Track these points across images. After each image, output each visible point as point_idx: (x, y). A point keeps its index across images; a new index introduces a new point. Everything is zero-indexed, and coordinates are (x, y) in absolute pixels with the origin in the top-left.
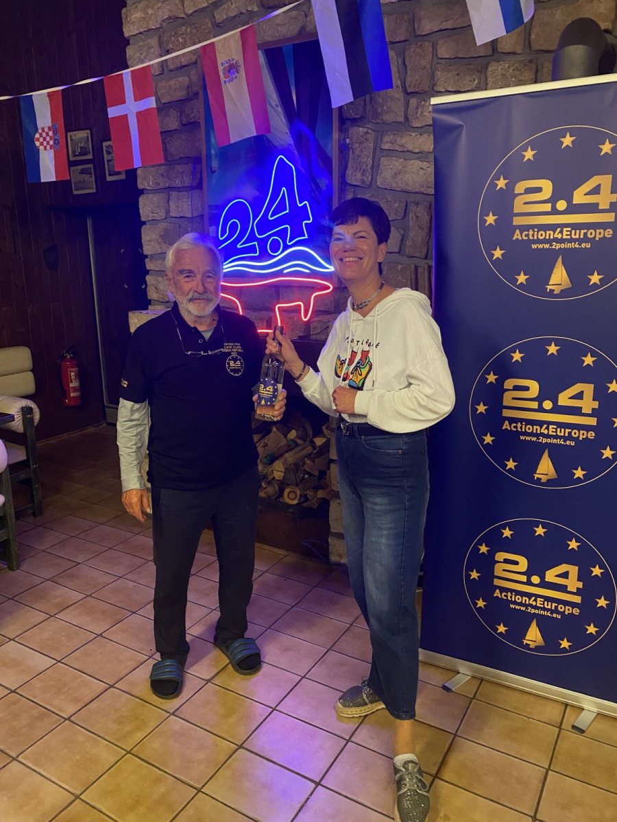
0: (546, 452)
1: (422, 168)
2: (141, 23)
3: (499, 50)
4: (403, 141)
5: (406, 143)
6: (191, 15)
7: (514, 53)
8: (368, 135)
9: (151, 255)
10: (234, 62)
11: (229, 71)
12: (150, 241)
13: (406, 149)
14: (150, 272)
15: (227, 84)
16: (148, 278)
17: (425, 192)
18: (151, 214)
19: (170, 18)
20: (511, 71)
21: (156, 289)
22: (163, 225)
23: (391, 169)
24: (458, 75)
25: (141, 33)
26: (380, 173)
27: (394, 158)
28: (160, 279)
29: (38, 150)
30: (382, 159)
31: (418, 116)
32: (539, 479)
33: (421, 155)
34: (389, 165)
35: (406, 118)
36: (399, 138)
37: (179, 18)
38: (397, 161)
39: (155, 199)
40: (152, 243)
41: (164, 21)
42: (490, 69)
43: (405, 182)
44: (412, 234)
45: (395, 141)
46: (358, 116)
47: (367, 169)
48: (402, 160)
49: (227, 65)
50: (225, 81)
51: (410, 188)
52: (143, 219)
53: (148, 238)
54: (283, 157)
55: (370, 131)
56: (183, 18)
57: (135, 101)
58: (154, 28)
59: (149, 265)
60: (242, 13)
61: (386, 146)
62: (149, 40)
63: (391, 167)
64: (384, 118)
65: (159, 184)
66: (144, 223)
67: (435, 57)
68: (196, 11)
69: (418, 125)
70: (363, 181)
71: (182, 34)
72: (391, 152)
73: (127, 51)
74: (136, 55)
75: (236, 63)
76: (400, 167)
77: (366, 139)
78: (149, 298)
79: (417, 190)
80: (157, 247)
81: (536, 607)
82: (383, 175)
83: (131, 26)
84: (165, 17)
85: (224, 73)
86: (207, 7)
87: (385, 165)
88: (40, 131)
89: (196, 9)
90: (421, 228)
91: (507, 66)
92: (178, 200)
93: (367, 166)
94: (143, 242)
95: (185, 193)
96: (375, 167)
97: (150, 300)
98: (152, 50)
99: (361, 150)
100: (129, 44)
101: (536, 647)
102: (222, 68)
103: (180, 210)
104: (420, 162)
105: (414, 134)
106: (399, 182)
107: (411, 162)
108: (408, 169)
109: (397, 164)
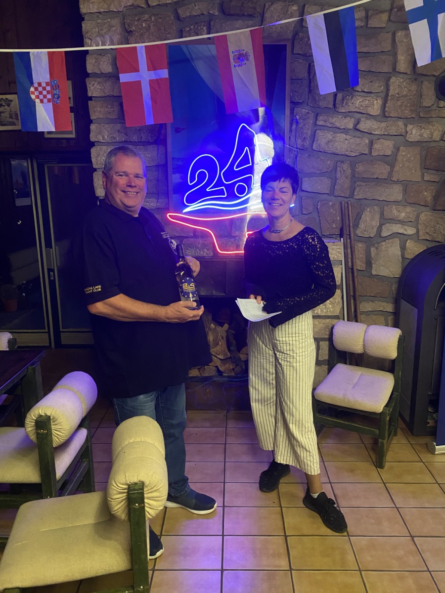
1: (346, 139)
3: (397, 70)
7: (406, 74)
10: (244, 52)
11: (239, 58)
13: (335, 126)
15: (237, 67)
20: (405, 84)
23: (324, 138)
24: (371, 82)
26: (317, 140)
27: (327, 132)
30: (318, 131)
31: (344, 105)
35: (334, 105)
36: (331, 118)
42: (391, 80)
44: (339, 182)
45: (328, 120)
46: (301, 101)
47: (307, 138)
48: (331, 133)
50: (235, 65)
51: (338, 152)
52: (94, 166)
54: (246, 125)
55: (310, 112)
57: (148, 70)
60: (202, 14)
61: (320, 123)
62: (109, 20)
64: (320, 104)
65: (115, 138)
66: (95, 170)
68: (159, 5)
69: (343, 111)
71: (145, 20)
72: (324, 127)
73: (83, 25)
75: (246, 52)
76: (331, 138)
77: (308, 117)
79: (343, 153)
82: (319, 142)
84: (128, 4)
85: (234, 59)
87: (320, 136)
91: (402, 80)
93: (307, 135)
94: (95, 185)
98: (114, 28)
99: (304, 125)
100: (83, 19)
102: (233, 55)
104: (344, 135)
105: (340, 117)
106: (331, 147)
107: (339, 135)
108: (337, 139)
109: (329, 135)
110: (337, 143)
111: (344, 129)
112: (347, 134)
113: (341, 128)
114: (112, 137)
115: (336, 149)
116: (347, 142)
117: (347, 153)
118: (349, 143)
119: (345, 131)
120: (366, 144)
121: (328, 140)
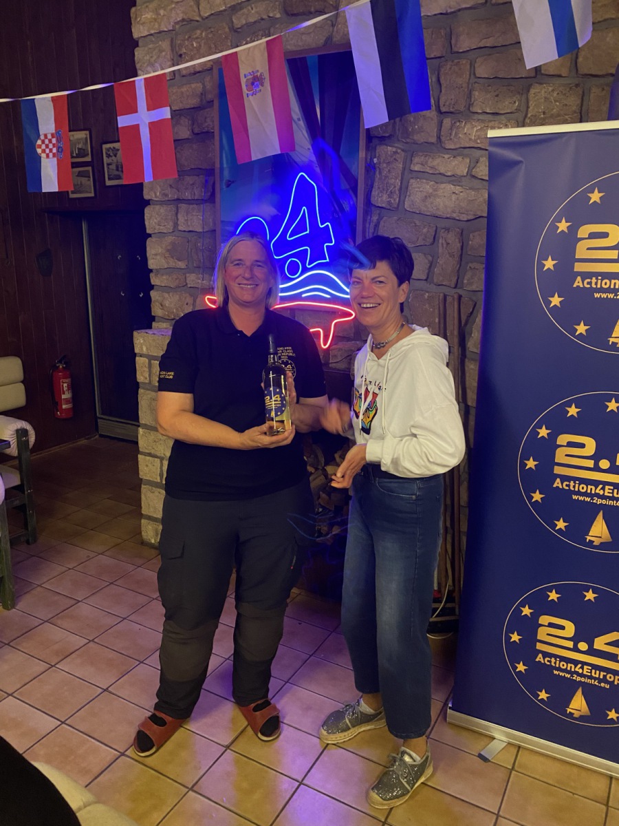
0: (601, 514)
1: (454, 193)
2: (152, 24)
3: (543, 72)
4: (435, 163)
5: (438, 164)
6: (207, 18)
7: (560, 76)
8: (397, 155)
9: (156, 269)
10: (259, 74)
11: (253, 84)
12: (156, 255)
13: (438, 172)
14: (155, 287)
15: (250, 97)
16: (153, 294)
17: (457, 218)
18: (157, 227)
19: (183, 20)
20: (555, 95)
21: (162, 305)
22: (170, 239)
23: (421, 191)
24: (497, 96)
25: (151, 35)
26: (409, 196)
27: (424, 181)
28: (166, 295)
29: (40, 157)
30: (412, 181)
31: (452, 137)
32: (591, 542)
33: (454, 178)
34: (419, 188)
35: (439, 138)
36: (431, 160)
37: (193, 20)
38: (428, 185)
39: (162, 210)
40: (158, 257)
41: (177, 23)
42: (532, 91)
43: (436, 206)
44: (441, 261)
45: (427, 163)
46: (387, 135)
47: (395, 192)
49: (250, 77)
50: (247, 94)
51: (440, 213)
52: (148, 231)
53: (153, 252)
54: (304, 174)
55: (399, 151)
56: (197, 21)
57: (148, 110)
58: (166, 30)
59: (154, 280)
60: (262, 19)
61: (416, 168)
62: (160, 43)
63: (421, 189)
64: (415, 138)
65: (166, 195)
66: (150, 235)
67: (472, 76)
68: (212, 14)
69: (452, 147)
70: (389, 203)
71: (197, 38)
72: (420, 175)
73: (136, 53)
74: (145, 58)
75: (261, 75)
76: (431, 191)
77: (395, 159)
78: (153, 314)
79: (448, 216)
80: (164, 261)
81: (582, 675)
82: (412, 198)
83: (141, 27)
84: (178, 19)
85: (246, 86)
86: (225, 10)
87: (415, 188)
88: (42, 137)
89: (213, 12)
90: (452, 255)
91: (550, 89)
92: (187, 213)
93: (395, 187)
94: (148, 255)
95: (195, 206)
96: (404, 190)
97: (154, 317)
98: (164, 53)
99: (389, 171)
100: (137, 45)
101: (581, 716)
102: (245, 80)
103: (189, 224)
104: (452, 186)
105: (446, 156)
106: (429, 206)
107: (443, 186)
108: (440, 193)
109: (428, 187)
111: (452, 176)
113: (447, 174)
118: (458, 199)
121: (425, 194)
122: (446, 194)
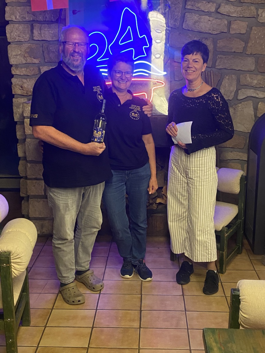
1: (209, 20)
5: (200, 6)
9: (16, 65)
13: (200, 10)
14: (14, 76)
16: (14, 80)
18: (17, 38)
21: (22, 87)
22: (26, 45)
23: (192, 19)
27: (194, 14)
28: (25, 81)
30: (186, 14)
36: (197, 4)
39: (21, 27)
47: (178, 19)
48: (198, 15)
51: (203, 30)
52: (9, 40)
53: (14, 53)
54: (128, 8)
59: (14, 71)
61: (189, 7)
65: (25, 18)
66: (9, 43)
70: (175, 25)
76: (197, 19)
77: (178, 2)
78: (13, 93)
80: (23, 59)
82: (187, 23)
95: (46, 25)
99: (175, 8)
104: (208, 17)
105: (204, 2)
107: (203, 17)
108: (202, 20)
109: (196, 17)
110: (201, 24)
111: (208, 12)
112: (211, 16)
113: (205, 11)
114: (22, 17)
115: (201, 28)
116: (210, 22)
117: (210, 31)
118: (211, 23)
119: (209, 14)
120: (225, 24)
121: (195, 21)
122: (205, 21)
